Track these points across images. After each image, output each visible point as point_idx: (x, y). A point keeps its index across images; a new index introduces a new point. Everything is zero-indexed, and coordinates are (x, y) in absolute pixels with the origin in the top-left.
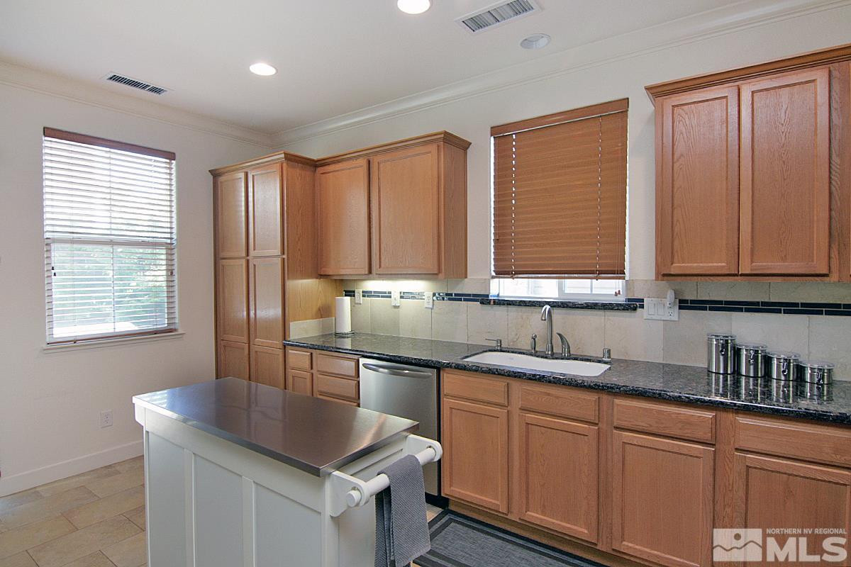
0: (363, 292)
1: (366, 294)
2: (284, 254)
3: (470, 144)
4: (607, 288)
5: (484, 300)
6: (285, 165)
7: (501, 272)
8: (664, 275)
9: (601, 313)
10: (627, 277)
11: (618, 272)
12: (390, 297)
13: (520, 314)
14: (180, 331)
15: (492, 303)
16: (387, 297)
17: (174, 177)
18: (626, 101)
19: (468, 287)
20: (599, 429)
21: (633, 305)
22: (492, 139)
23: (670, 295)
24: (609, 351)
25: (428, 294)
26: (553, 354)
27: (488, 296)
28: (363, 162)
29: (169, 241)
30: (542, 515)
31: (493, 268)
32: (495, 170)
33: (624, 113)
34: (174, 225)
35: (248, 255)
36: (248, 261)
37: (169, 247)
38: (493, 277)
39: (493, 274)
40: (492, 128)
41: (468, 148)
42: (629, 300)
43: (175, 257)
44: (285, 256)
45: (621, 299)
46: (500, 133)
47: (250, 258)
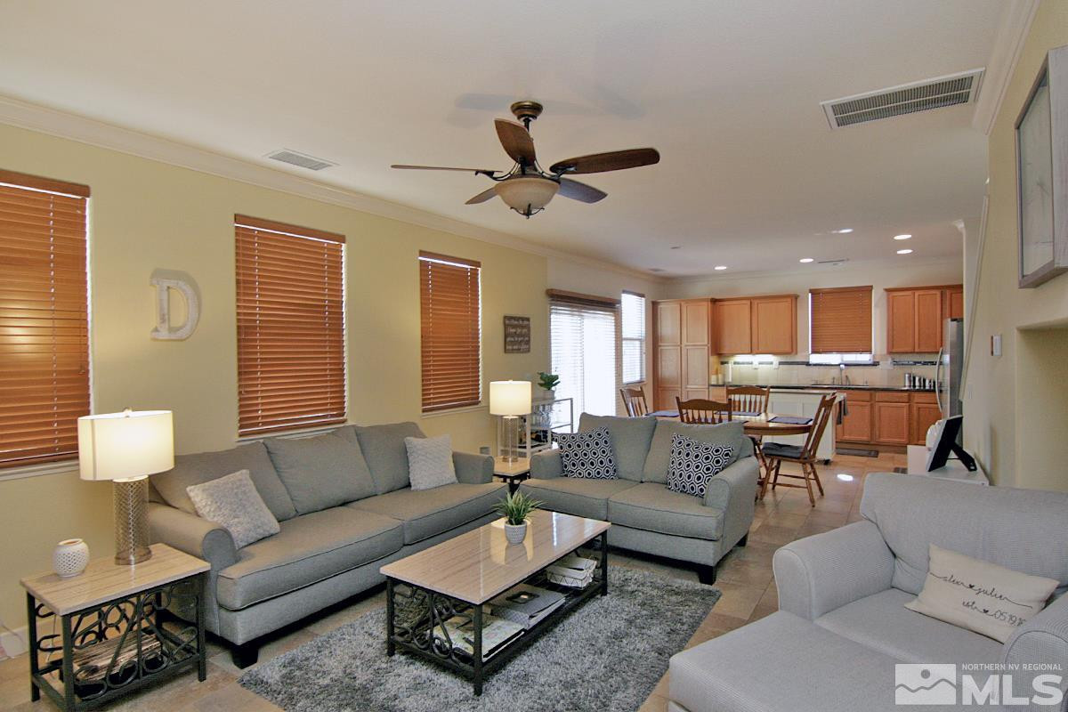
1: (735, 363)
3: (799, 296)
4: (865, 358)
5: (808, 364)
6: (709, 302)
7: (814, 352)
8: (890, 353)
9: (863, 368)
10: (873, 353)
11: (870, 352)
12: (753, 364)
13: (825, 369)
14: (646, 382)
15: (812, 365)
16: (750, 364)
17: (644, 306)
18: (872, 287)
19: (799, 358)
21: (875, 364)
22: (810, 294)
23: (890, 360)
24: (866, 382)
25: (776, 363)
26: (843, 384)
27: (809, 362)
28: (748, 302)
30: (849, 436)
31: (811, 350)
32: (811, 308)
33: (871, 290)
34: (644, 331)
35: (681, 344)
36: (681, 347)
38: (811, 354)
39: (811, 352)
40: (810, 290)
42: (874, 362)
43: (644, 345)
44: (709, 345)
45: (871, 362)
46: (814, 292)
47: (683, 346)
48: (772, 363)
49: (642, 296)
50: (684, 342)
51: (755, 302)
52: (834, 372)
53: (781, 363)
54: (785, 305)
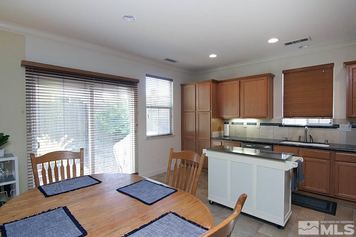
0: (232, 123)
1: (233, 123)
2: (210, 111)
3: (275, 76)
4: (326, 122)
5: (280, 125)
6: (211, 83)
7: (286, 116)
9: (324, 129)
10: (333, 118)
11: (330, 116)
12: (243, 124)
13: (294, 130)
14: (173, 135)
15: (284, 126)
16: (242, 124)
17: (172, 87)
18: (333, 64)
19: (273, 121)
20: (330, 161)
21: (335, 127)
22: (283, 74)
23: (349, 124)
24: (327, 141)
25: (258, 124)
26: (307, 142)
27: (281, 124)
28: (238, 82)
29: (170, 107)
30: (310, 187)
31: (283, 115)
32: (284, 84)
33: (332, 68)
34: (172, 102)
35: (196, 111)
36: (196, 113)
37: (170, 108)
38: (283, 118)
39: (283, 117)
40: (283, 71)
41: (273, 77)
42: (334, 125)
43: (173, 112)
44: (211, 111)
45: (331, 125)
46: (286, 73)
47: (196, 112)
48: (255, 124)
49: (171, 80)
50: (197, 110)
51: (243, 81)
52: (301, 132)
53: (261, 124)
54: (262, 83)
